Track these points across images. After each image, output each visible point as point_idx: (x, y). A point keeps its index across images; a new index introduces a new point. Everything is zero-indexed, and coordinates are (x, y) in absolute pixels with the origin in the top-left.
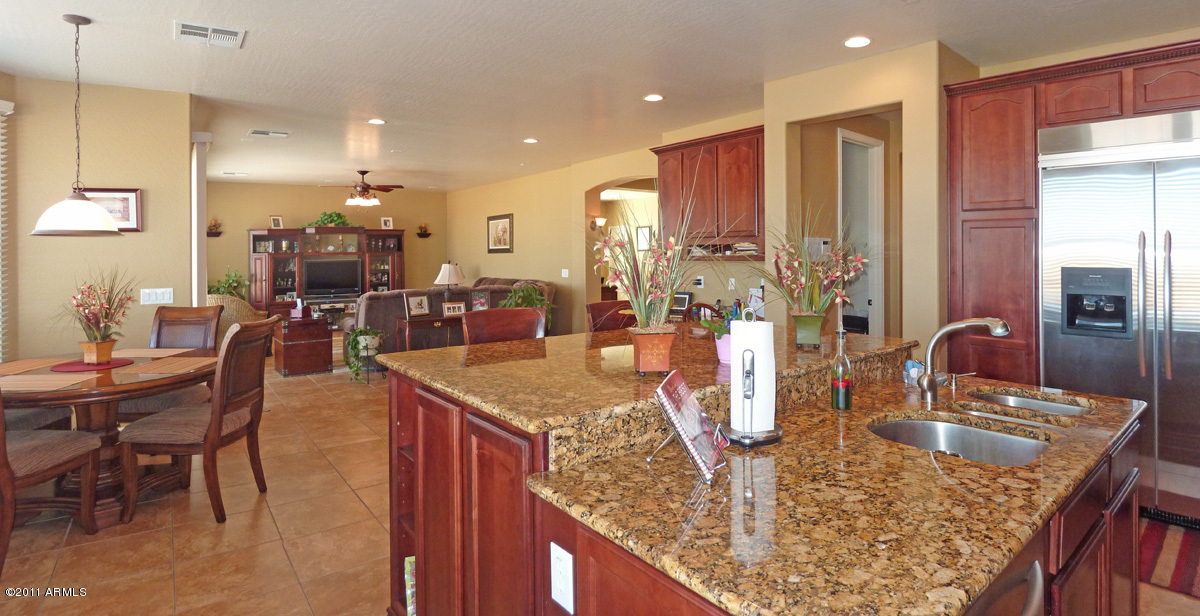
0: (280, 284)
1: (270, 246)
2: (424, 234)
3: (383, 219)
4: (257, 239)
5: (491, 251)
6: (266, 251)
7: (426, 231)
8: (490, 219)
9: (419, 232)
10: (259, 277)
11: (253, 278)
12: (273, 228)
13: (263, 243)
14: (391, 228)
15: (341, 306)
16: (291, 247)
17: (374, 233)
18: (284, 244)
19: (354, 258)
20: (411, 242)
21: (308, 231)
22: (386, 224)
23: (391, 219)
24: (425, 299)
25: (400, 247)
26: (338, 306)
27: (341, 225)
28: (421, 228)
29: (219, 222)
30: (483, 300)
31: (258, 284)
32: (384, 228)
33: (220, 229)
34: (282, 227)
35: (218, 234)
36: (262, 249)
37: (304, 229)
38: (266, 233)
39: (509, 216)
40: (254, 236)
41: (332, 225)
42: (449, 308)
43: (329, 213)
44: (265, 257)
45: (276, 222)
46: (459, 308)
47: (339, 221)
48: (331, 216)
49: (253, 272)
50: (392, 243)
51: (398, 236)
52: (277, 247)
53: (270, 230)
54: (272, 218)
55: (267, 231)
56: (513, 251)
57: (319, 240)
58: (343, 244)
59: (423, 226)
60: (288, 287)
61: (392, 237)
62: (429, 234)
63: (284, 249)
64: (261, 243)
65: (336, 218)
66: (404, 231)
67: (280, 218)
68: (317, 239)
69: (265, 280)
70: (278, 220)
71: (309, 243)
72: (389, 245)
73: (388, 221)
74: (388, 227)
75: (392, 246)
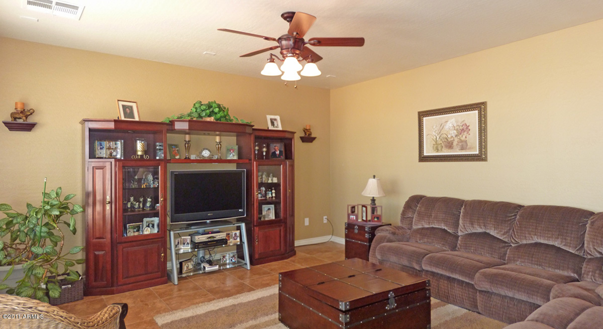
0: (132, 206)
1: (117, 147)
2: (308, 138)
3: (269, 117)
4: (96, 136)
5: (427, 159)
6: (111, 156)
7: (310, 133)
8: (426, 114)
9: (303, 135)
10: (99, 197)
11: (92, 199)
12: (123, 118)
13: (106, 144)
14: (280, 128)
15: (222, 236)
16: (150, 150)
18: (140, 146)
19: (232, 167)
21: (178, 126)
22: (273, 124)
23: (278, 117)
25: (289, 154)
26: (219, 236)
27: (223, 120)
28: (305, 130)
31: (98, 208)
32: (271, 128)
34: (137, 119)
36: (104, 152)
37: (171, 124)
38: (112, 126)
39: (480, 107)
40: (90, 130)
41: (212, 119)
43: (205, 102)
44: (108, 164)
45: (128, 110)
47: (221, 114)
48: (209, 106)
49: (90, 189)
50: (277, 148)
51: (285, 139)
52: (129, 149)
53: (117, 122)
54: (121, 103)
55: (113, 123)
56: (486, 157)
57: (189, 141)
58: (221, 147)
59: (308, 128)
60: (145, 212)
61: (277, 142)
62: (314, 138)
63: (139, 153)
64: (102, 142)
65: (217, 110)
66: (295, 133)
67: (134, 105)
68: (187, 140)
69: (110, 203)
70: (131, 107)
71: (176, 146)
72: (274, 151)
73: (275, 120)
74: (276, 127)
75: (278, 152)
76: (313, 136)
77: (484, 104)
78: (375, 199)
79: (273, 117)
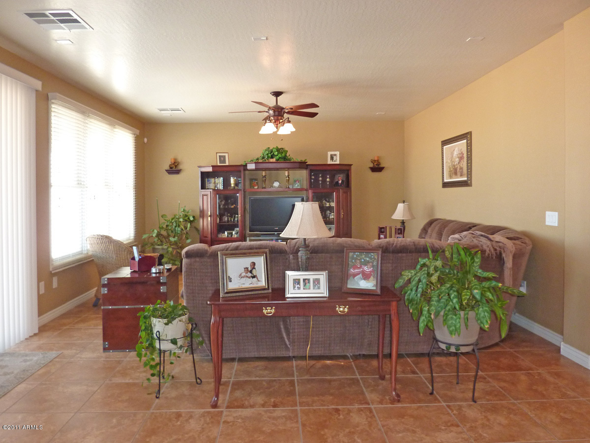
1: (219, 182)
2: (377, 168)
4: (205, 176)
5: (446, 185)
6: (214, 187)
7: (379, 164)
8: (445, 143)
9: (372, 165)
11: (202, 214)
12: (219, 164)
13: (213, 180)
14: (338, 162)
16: (238, 183)
17: (318, 168)
18: (232, 181)
20: (361, 177)
21: (250, 167)
22: (332, 158)
23: (338, 153)
24: (260, 261)
25: (347, 183)
27: (282, 160)
28: (373, 161)
29: (179, 160)
30: (367, 269)
33: (180, 167)
34: (227, 164)
35: (178, 172)
36: (212, 186)
37: (246, 165)
38: (210, 169)
39: (467, 136)
40: (202, 173)
41: (274, 160)
42: (297, 282)
43: (271, 148)
44: (212, 193)
46: (317, 281)
47: (281, 155)
48: (272, 151)
49: (202, 208)
50: (340, 179)
51: (345, 169)
52: (226, 183)
53: (215, 167)
54: (218, 154)
55: (212, 167)
56: (471, 183)
57: (265, 176)
58: (289, 179)
59: (376, 159)
60: (234, 223)
61: (340, 173)
62: (383, 168)
63: (232, 185)
64: (209, 179)
65: (276, 153)
66: (351, 165)
67: (226, 155)
68: (264, 175)
69: (210, 216)
70: (225, 156)
71: (256, 180)
72: (337, 180)
73: (335, 155)
74: (335, 161)
75: (340, 182)
76: (382, 166)
77: (470, 133)
78: (404, 221)
79: (333, 153)
